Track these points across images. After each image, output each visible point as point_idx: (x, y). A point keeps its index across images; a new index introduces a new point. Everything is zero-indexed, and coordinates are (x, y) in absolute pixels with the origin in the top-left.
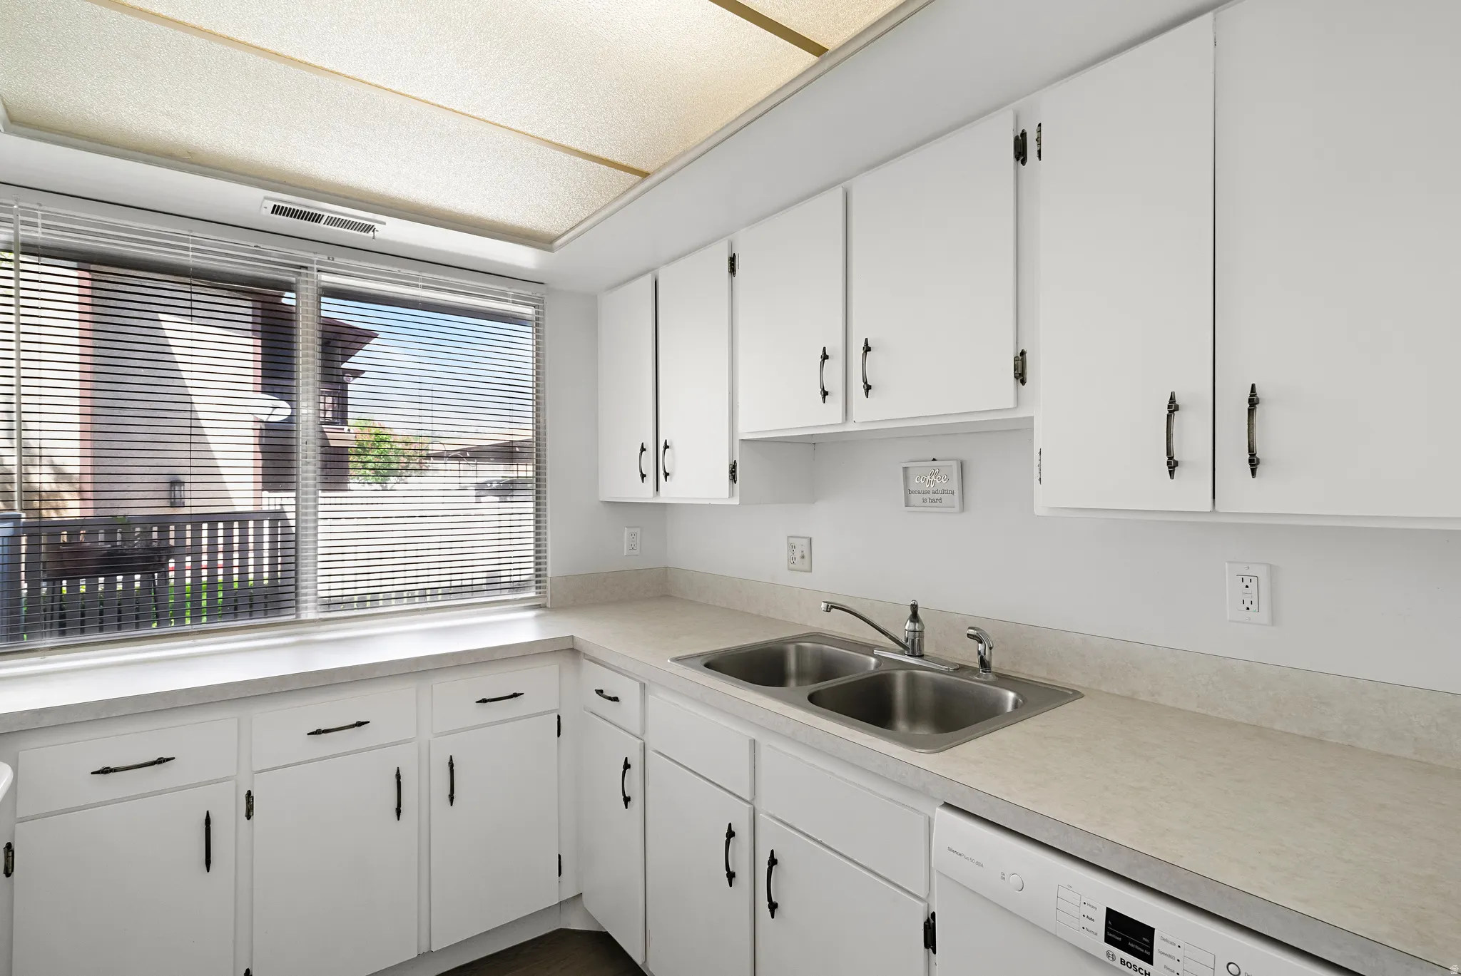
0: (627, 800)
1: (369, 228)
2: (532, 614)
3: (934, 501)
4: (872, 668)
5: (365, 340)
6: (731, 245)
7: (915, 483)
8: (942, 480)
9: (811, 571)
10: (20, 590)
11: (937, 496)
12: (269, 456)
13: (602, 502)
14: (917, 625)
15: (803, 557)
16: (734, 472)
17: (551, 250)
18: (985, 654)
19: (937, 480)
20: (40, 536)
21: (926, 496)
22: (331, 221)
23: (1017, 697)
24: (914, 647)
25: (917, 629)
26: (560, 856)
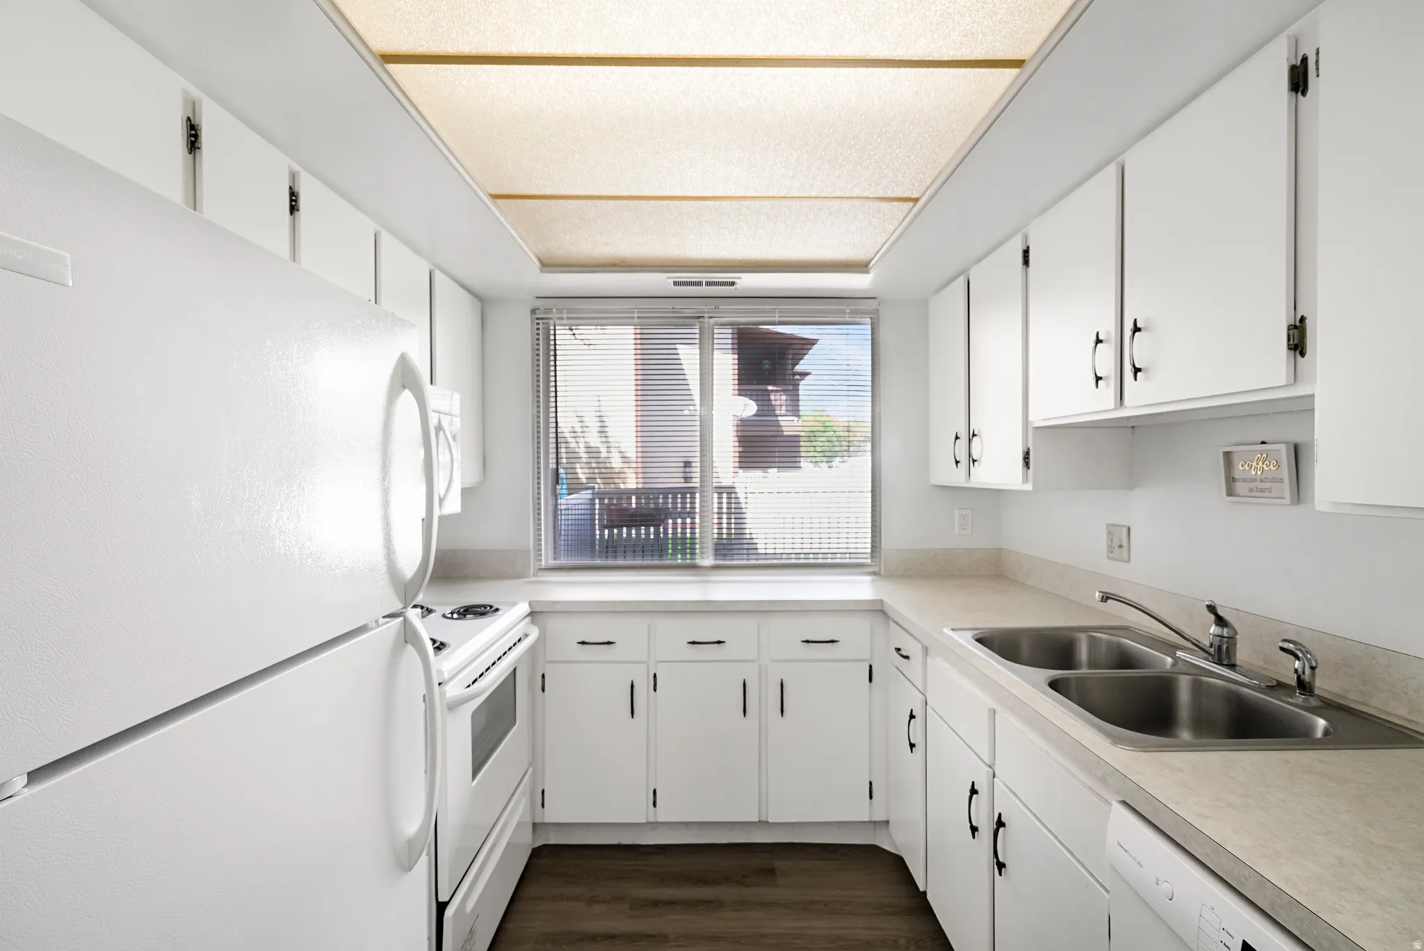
0: (912, 746)
1: (733, 284)
2: (868, 578)
3: (1262, 490)
4: (1168, 667)
5: (809, 346)
6: (1026, 238)
7: (1240, 468)
8: (1271, 467)
9: (1129, 561)
10: (595, 535)
11: (1267, 485)
12: (742, 444)
13: (932, 485)
14: (1225, 630)
15: (1121, 546)
16: (1028, 458)
17: (867, 272)
18: (1304, 673)
19: (1265, 466)
20: (604, 499)
21: (1253, 485)
22: (708, 284)
23: (1328, 727)
24: (1223, 653)
25: (1225, 634)
26: (871, 783)
